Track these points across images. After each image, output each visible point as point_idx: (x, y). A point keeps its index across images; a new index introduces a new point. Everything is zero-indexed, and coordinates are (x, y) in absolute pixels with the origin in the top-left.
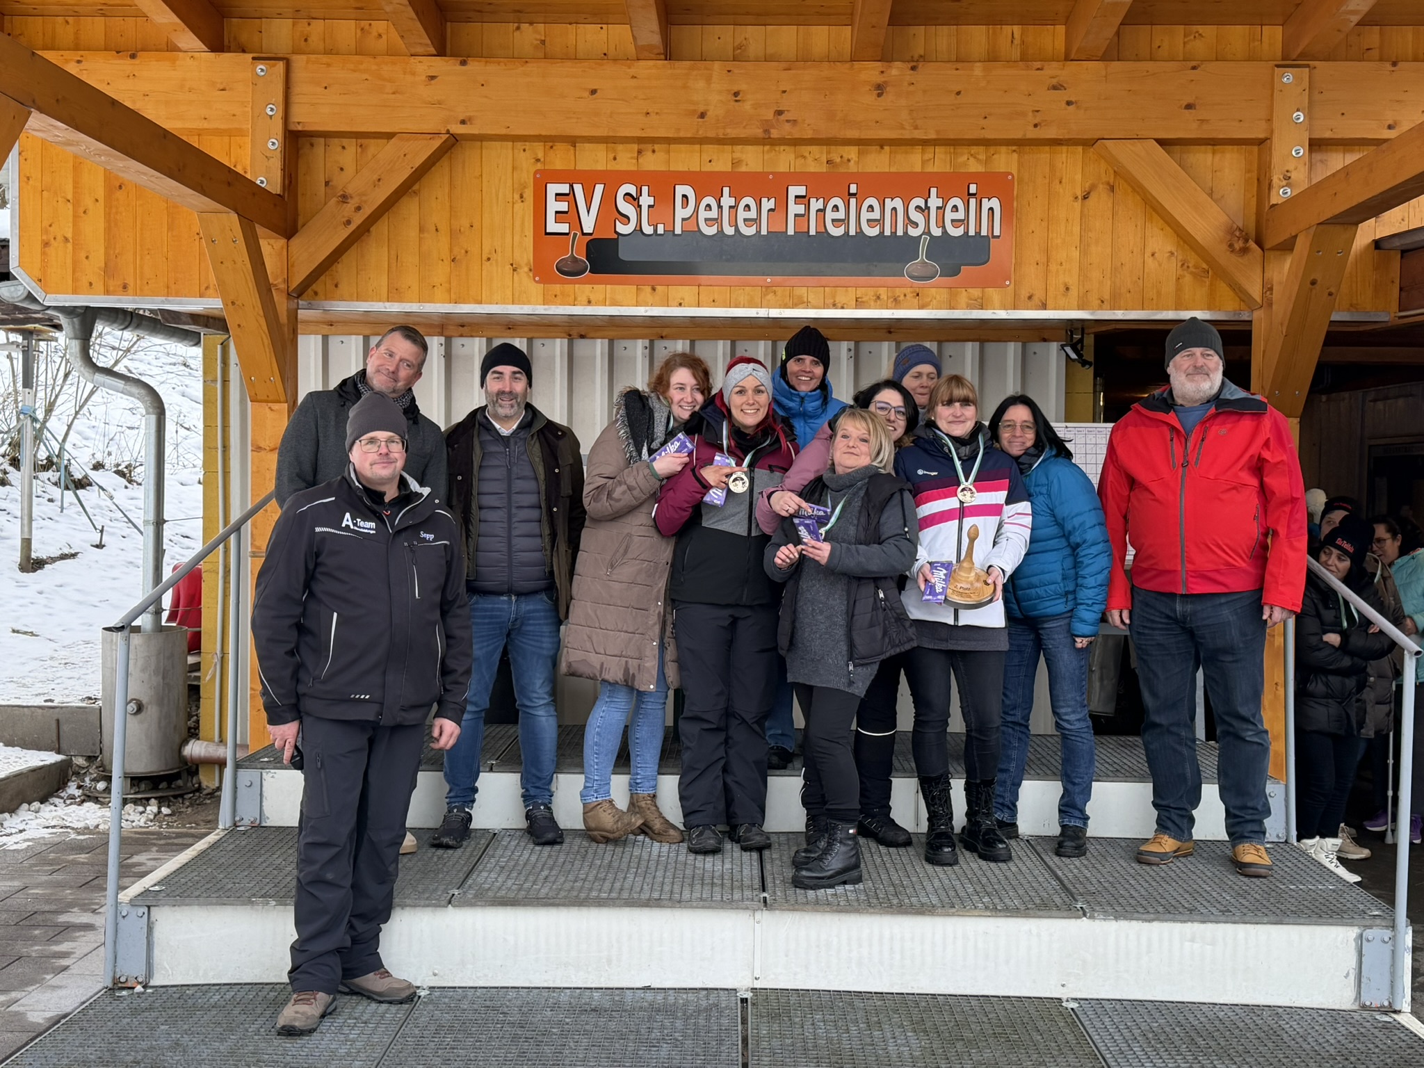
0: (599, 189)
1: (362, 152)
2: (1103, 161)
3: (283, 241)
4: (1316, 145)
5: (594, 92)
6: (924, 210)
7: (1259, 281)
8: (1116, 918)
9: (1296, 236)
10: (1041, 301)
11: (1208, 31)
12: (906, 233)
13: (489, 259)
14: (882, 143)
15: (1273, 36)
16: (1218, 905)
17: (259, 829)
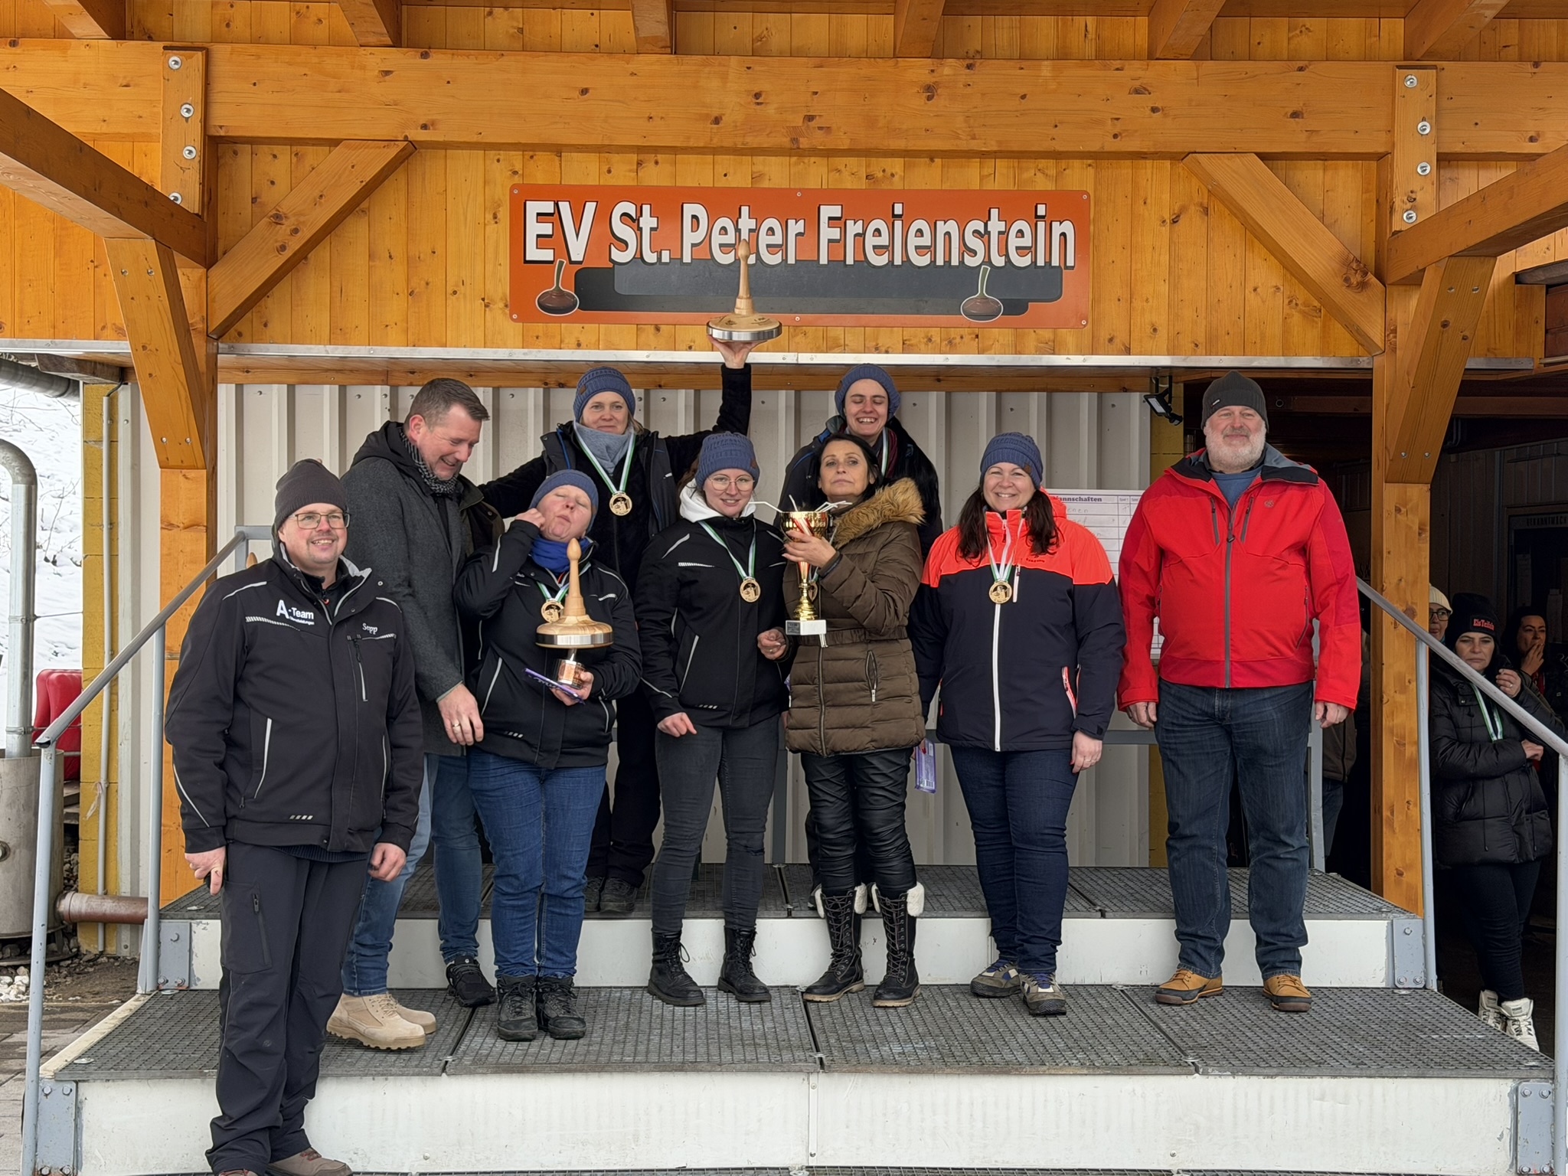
0: (590, 207)
1: (298, 161)
2: (1194, 180)
3: (203, 270)
4: (1444, 160)
5: (584, 91)
6: (984, 235)
7: (1380, 321)
8: (1234, 1074)
9: (1424, 270)
10: (1124, 345)
11: (1317, 24)
12: (962, 262)
13: (455, 292)
14: (932, 155)
15: (1393, 31)
16: (1350, 1058)
17: (187, 991)
